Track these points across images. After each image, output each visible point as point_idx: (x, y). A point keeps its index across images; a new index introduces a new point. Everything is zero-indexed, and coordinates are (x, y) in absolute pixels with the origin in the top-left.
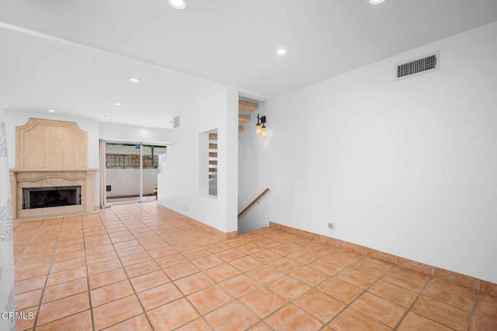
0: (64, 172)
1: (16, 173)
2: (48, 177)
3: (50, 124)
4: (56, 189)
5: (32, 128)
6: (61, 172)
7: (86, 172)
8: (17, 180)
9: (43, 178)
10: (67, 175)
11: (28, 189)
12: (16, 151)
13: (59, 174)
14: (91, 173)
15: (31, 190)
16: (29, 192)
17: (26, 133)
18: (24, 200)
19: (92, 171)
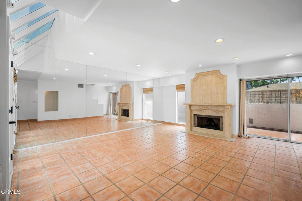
0: (211, 106)
1: (190, 106)
2: (204, 109)
3: (205, 75)
4: (208, 117)
5: (197, 79)
6: (210, 105)
7: (224, 106)
8: (191, 109)
9: (202, 109)
10: (213, 108)
11: (196, 115)
12: (191, 93)
13: (209, 107)
14: (227, 107)
15: (198, 116)
16: (197, 117)
17: (195, 82)
18: (195, 121)
19: (228, 106)
